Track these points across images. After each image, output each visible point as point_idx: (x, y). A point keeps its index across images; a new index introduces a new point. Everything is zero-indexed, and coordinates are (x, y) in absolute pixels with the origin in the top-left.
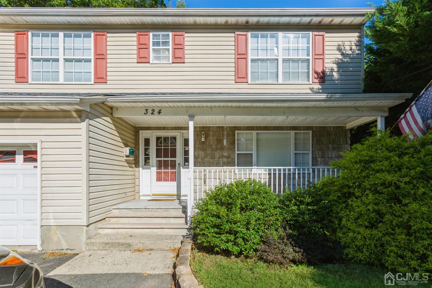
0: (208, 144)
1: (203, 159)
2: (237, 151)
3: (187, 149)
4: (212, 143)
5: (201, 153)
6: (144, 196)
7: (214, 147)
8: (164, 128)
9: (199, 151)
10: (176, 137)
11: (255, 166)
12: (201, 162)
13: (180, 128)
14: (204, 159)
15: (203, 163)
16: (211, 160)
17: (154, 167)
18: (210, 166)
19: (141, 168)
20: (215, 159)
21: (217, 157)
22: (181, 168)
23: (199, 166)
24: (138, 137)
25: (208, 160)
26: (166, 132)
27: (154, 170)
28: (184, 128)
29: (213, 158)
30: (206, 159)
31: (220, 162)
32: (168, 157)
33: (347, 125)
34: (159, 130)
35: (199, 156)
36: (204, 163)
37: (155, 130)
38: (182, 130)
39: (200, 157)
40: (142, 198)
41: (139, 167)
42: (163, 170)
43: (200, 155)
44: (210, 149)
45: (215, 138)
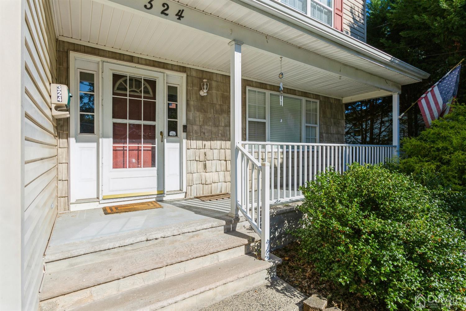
0: (209, 101)
1: (201, 126)
2: (249, 117)
3: (173, 106)
4: (215, 101)
5: (199, 117)
6: (79, 202)
7: (218, 107)
8: (131, 59)
9: (195, 112)
10: (155, 82)
11: (269, 141)
12: (199, 131)
13: (162, 65)
14: (203, 127)
15: (202, 134)
16: (214, 130)
17: (108, 137)
18: (211, 139)
19: (72, 140)
20: (219, 128)
21: (223, 125)
22: (165, 140)
23: (194, 138)
24: (65, 65)
25: (209, 128)
26: (135, 67)
27: (107, 144)
28: (170, 67)
29: (216, 125)
30: (206, 127)
31: (227, 133)
32: (140, 119)
33: (344, 99)
34: (120, 59)
35: (195, 121)
36: (204, 133)
37: (109, 57)
38: (167, 69)
39: (198, 123)
40: (73, 208)
41: (68, 136)
42: (128, 145)
43: (197, 119)
44: (212, 110)
45: (219, 93)
